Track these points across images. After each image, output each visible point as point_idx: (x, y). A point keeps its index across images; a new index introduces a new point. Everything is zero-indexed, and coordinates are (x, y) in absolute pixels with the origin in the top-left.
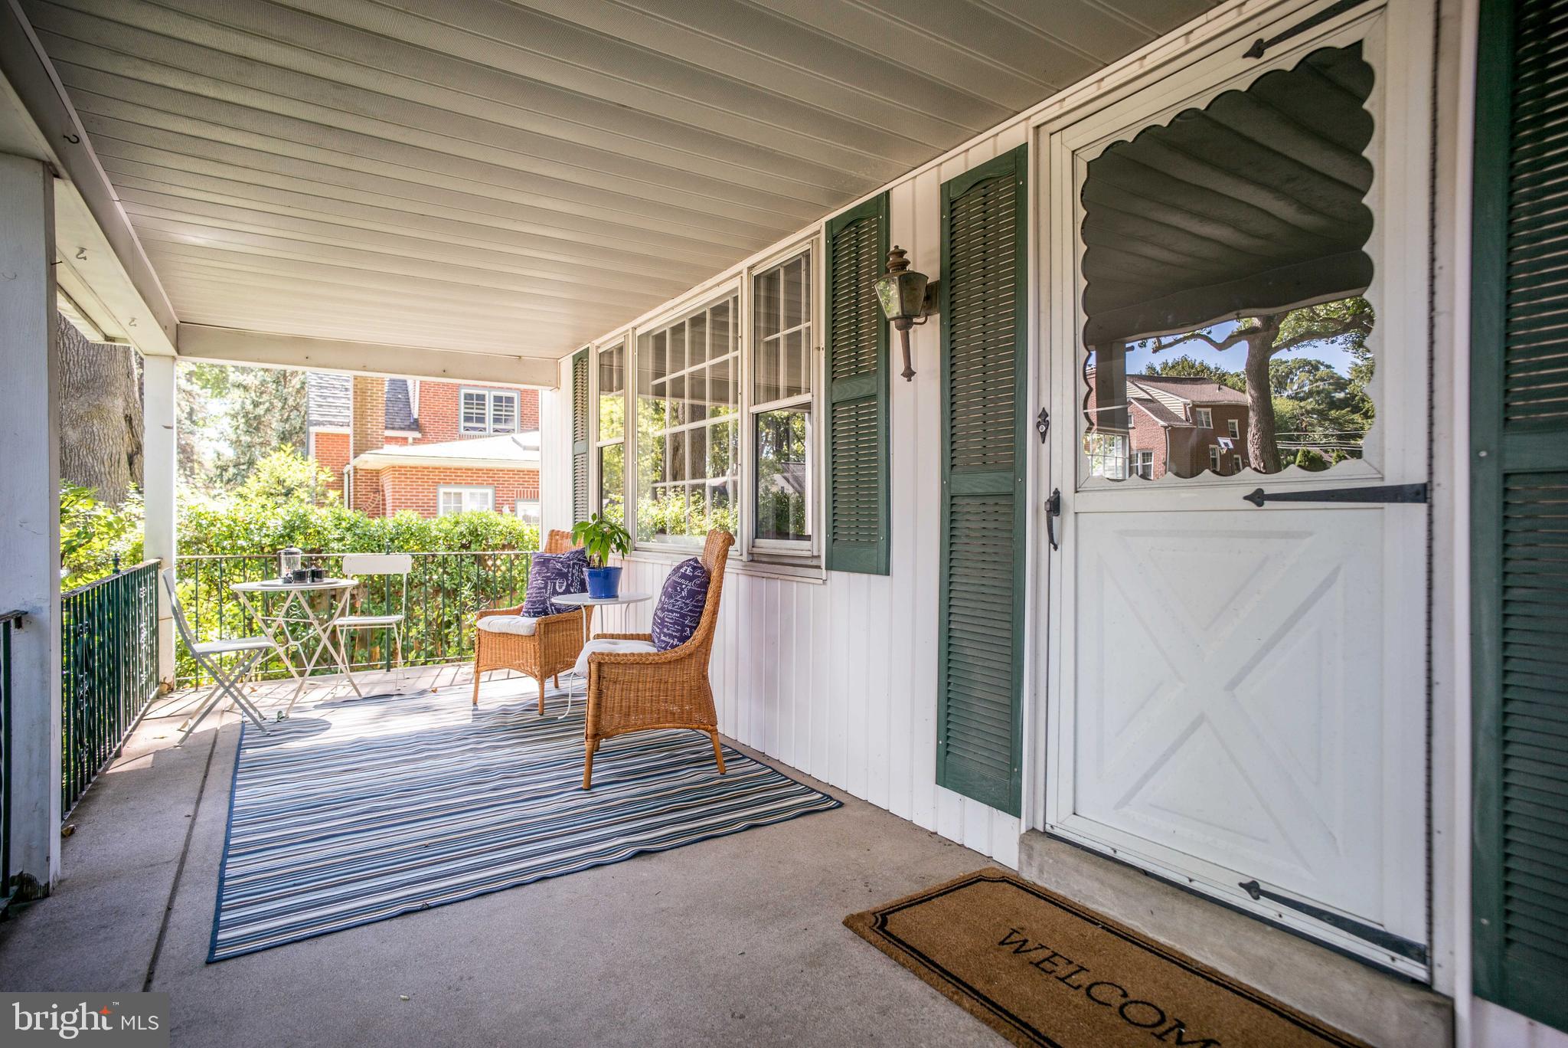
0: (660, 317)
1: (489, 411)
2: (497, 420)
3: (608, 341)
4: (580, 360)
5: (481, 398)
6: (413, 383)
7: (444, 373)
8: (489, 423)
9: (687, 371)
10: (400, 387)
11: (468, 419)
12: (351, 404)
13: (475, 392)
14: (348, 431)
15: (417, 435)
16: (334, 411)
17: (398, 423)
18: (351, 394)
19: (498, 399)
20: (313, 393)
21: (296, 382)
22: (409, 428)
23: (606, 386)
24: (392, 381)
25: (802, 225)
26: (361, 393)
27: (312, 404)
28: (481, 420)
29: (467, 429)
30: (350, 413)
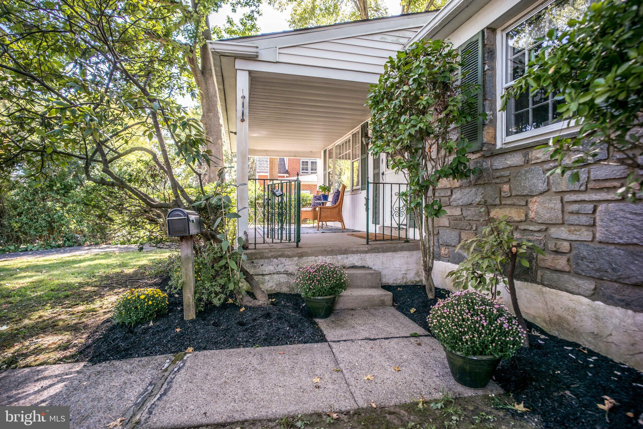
0: (339, 142)
1: (309, 166)
2: (312, 170)
3: (330, 147)
4: (325, 152)
5: (307, 162)
6: (286, 159)
7: (295, 156)
8: (309, 171)
9: (347, 152)
10: (282, 160)
11: (303, 169)
12: (269, 166)
13: (305, 160)
14: (268, 174)
15: (288, 175)
16: (263, 168)
17: (282, 171)
18: (268, 163)
19: (312, 162)
20: (257, 163)
21: (251, 160)
22: (285, 173)
23: (330, 158)
24: (280, 159)
25: (357, 126)
26: (272, 162)
27: (257, 166)
28: (307, 170)
29: (302, 173)
30: (269, 169)
